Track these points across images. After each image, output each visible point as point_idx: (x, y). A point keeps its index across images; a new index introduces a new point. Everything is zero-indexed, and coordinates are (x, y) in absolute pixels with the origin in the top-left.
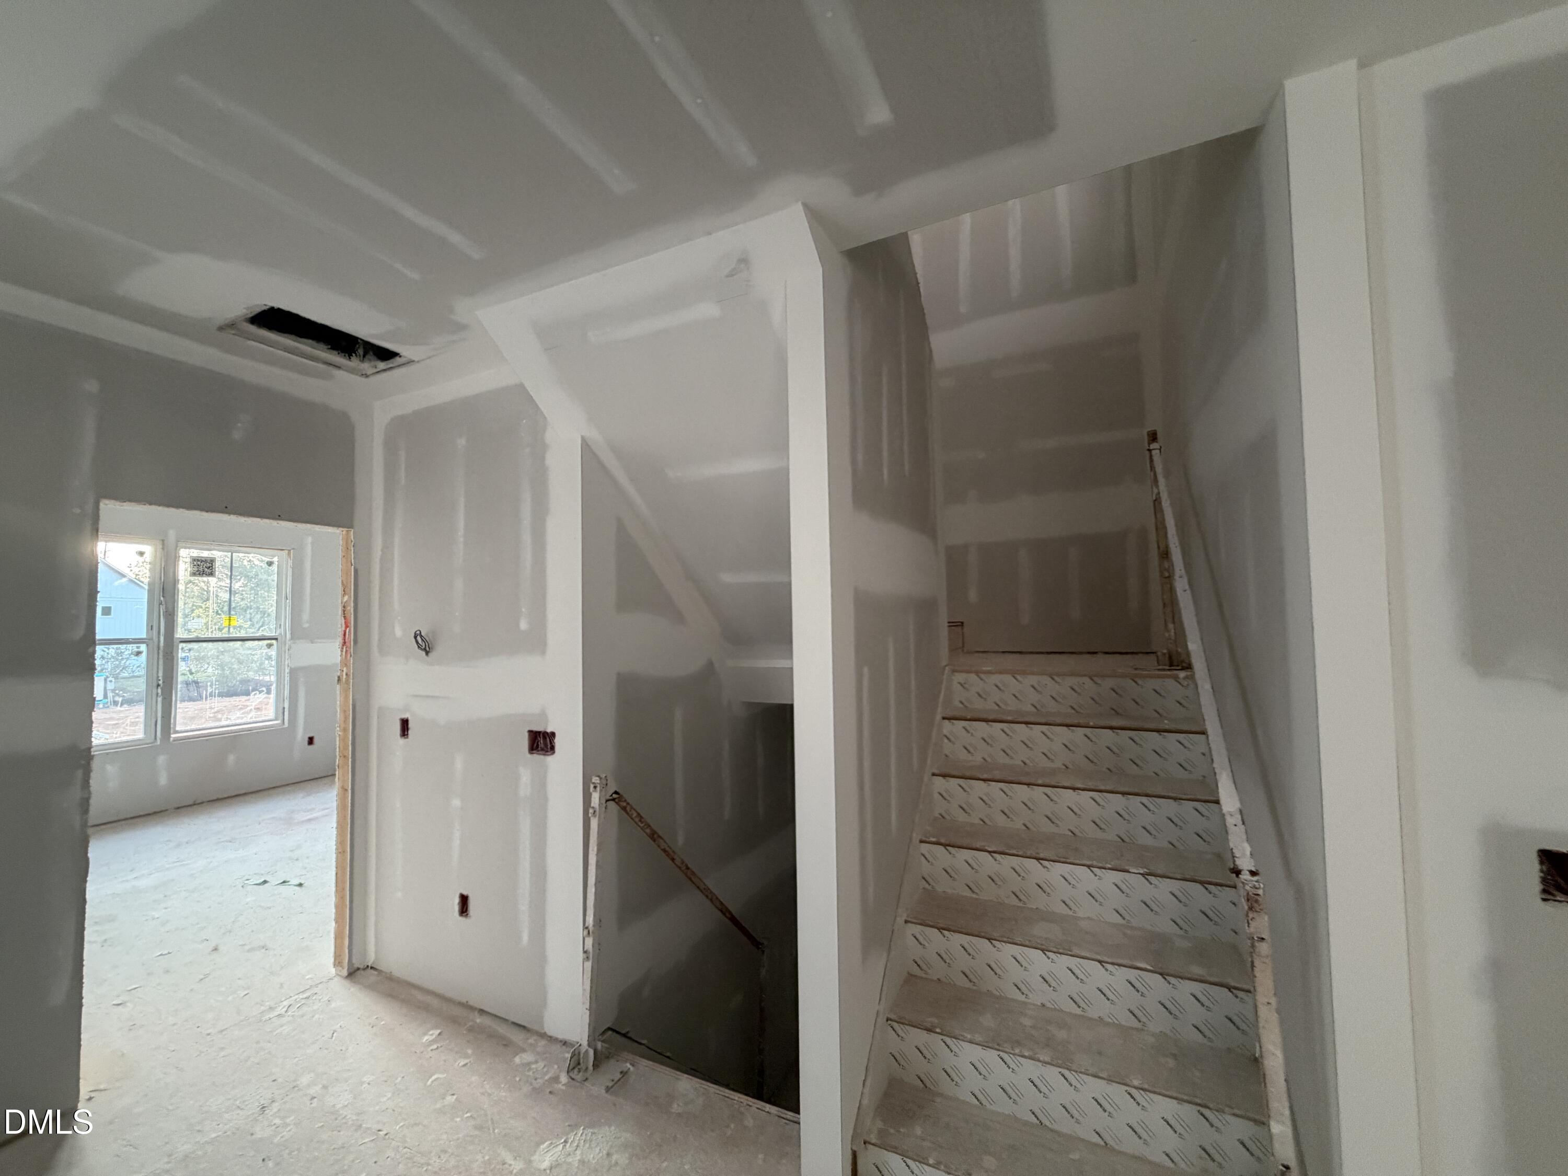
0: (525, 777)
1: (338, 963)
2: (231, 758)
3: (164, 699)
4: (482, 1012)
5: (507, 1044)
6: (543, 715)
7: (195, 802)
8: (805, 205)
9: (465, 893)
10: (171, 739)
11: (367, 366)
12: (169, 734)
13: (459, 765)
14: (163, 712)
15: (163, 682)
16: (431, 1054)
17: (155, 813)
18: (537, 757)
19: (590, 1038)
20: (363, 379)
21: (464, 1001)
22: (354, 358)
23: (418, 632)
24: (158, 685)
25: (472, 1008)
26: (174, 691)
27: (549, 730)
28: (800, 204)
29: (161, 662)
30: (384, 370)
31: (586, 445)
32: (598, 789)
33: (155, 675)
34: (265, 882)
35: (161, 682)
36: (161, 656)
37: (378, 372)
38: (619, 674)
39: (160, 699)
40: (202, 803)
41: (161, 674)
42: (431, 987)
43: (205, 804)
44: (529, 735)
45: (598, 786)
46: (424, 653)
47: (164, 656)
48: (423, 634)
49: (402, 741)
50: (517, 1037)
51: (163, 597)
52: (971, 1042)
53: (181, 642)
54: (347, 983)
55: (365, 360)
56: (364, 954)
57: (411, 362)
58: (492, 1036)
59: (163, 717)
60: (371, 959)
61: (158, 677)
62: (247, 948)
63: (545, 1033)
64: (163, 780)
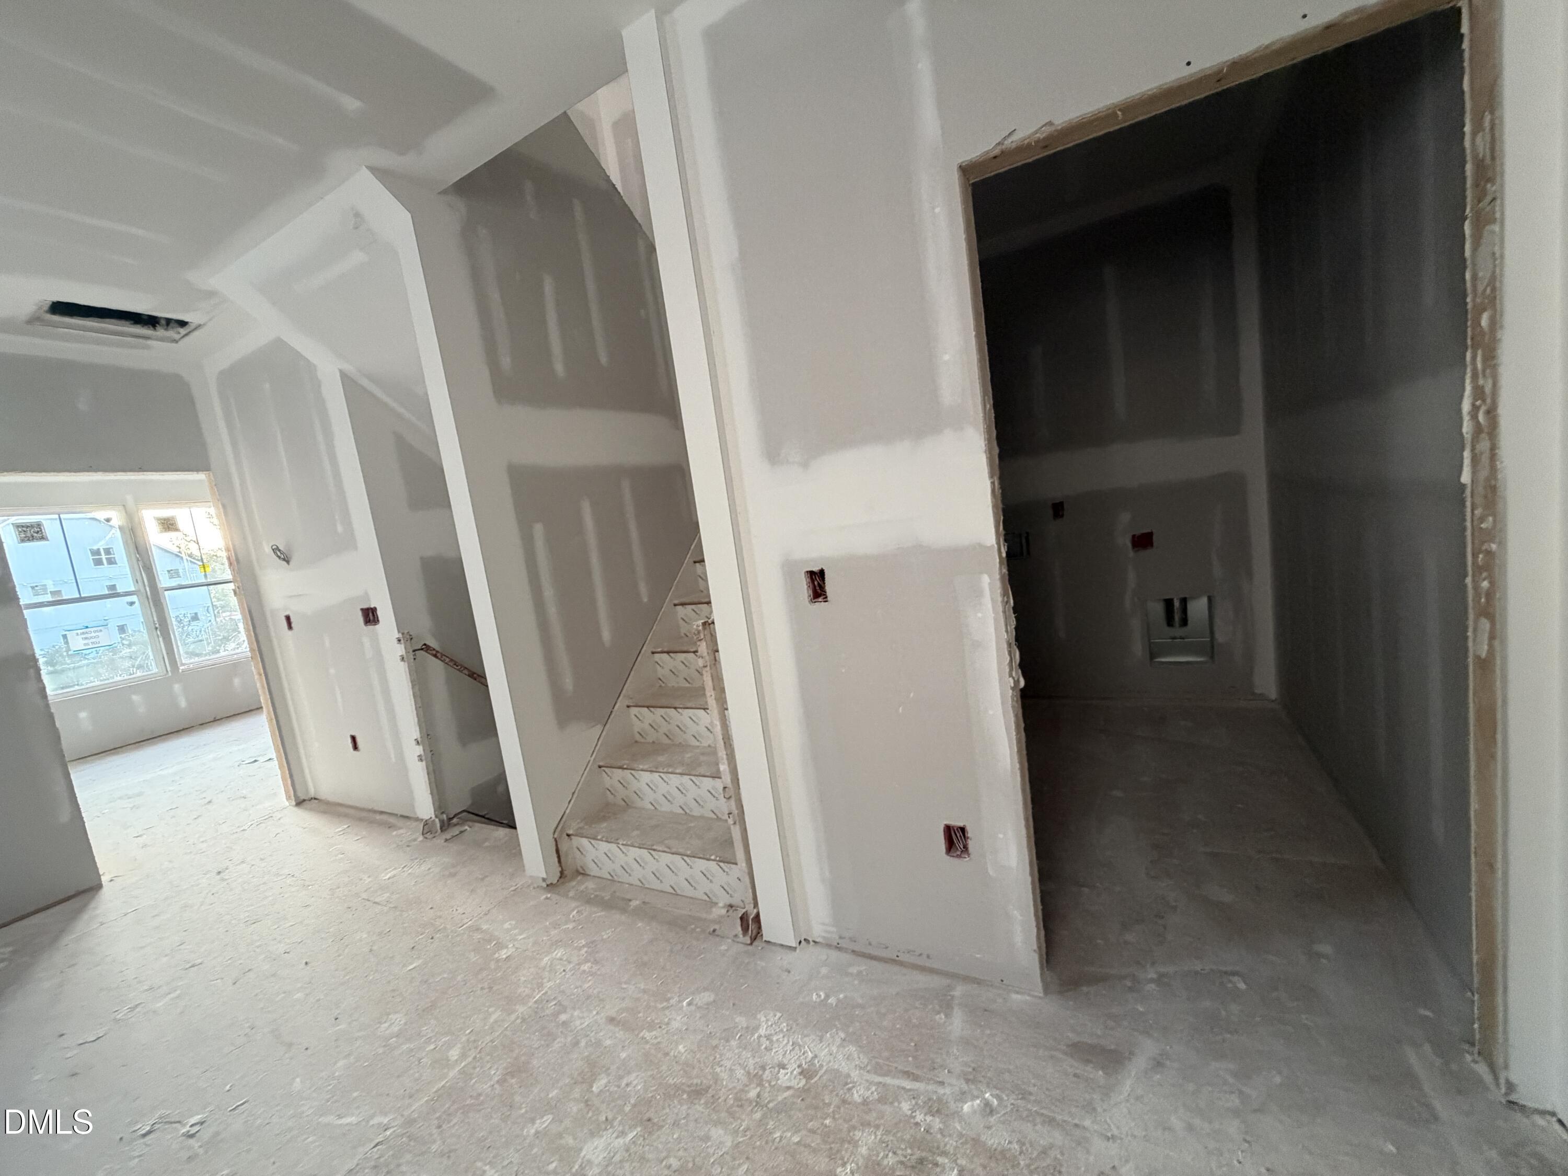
0: (366, 641)
1: (288, 798)
2: (237, 681)
3: (164, 639)
4: (382, 813)
5: (391, 827)
6: (366, 596)
7: (215, 718)
8: (367, 167)
9: (353, 734)
10: (180, 671)
11: (171, 333)
12: (178, 669)
13: (327, 644)
14: (166, 649)
15: (160, 625)
16: (338, 837)
17: (183, 729)
18: (371, 627)
19: (437, 813)
20: (174, 344)
21: (370, 808)
22: (158, 327)
23: (274, 547)
24: (156, 628)
25: (375, 812)
26: (171, 632)
27: (372, 606)
28: (364, 167)
29: (153, 610)
30: (186, 335)
31: (344, 376)
32: (402, 641)
33: (151, 619)
34: (256, 761)
35: (157, 625)
36: (151, 603)
37: (183, 337)
38: (422, 558)
39: (161, 639)
40: (222, 719)
41: (155, 619)
42: (351, 803)
43: (223, 720)
44: (362, 613)
45: (402, 639)
46: (284, 563)
47: (154, 605)
48: (280, 548)
49: (290, 633)
50: (400, 823)
51: (138, 553)
52: (642, 770)
53: (166, 590)
54: (296, 809)
55: (169, 327)
56: (307, 790)
57: (199, 327)
58: (381, 824)
59: (168, 654)
60: (312, 793)
61: (154, 621)
62: (231, 799)
63: (418, 817)
64: (183, 703)
